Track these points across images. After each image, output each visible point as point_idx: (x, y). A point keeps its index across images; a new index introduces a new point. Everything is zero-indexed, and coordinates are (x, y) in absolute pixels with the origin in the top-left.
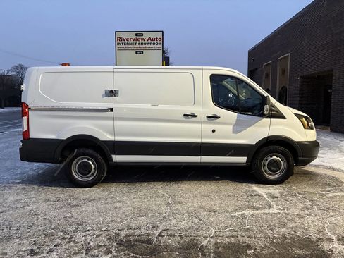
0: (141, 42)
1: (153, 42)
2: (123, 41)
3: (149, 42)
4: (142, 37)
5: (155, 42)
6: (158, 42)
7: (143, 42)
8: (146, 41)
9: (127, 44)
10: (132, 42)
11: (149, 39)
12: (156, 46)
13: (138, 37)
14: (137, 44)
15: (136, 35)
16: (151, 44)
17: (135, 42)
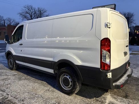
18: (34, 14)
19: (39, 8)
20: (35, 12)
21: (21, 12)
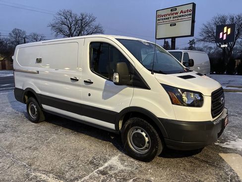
0: (175, 15)
1: (184, 14)
2: (162, 18)
3: (182, 14)
4: (175, 12)
5: (186, 14)
6: (189, 13)
7: (176, 15)
8: (179, 15)
9: (165, 19)
10: (168, 16)
11: (182, 12)
12: (186, 17)
13: (173, 12)
14: (172, 18)
15: (171, 11)
16: (183, 16)
17: (170, 16)
18: (74, 25)
19: (82, 15)
20: (76, 22)
21: (53, 22)
